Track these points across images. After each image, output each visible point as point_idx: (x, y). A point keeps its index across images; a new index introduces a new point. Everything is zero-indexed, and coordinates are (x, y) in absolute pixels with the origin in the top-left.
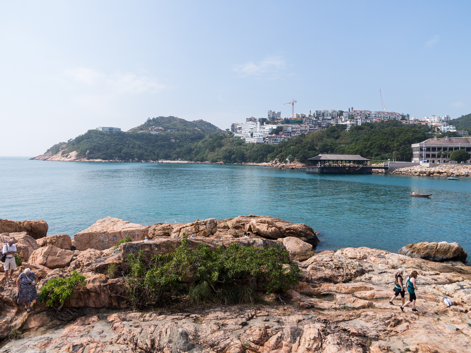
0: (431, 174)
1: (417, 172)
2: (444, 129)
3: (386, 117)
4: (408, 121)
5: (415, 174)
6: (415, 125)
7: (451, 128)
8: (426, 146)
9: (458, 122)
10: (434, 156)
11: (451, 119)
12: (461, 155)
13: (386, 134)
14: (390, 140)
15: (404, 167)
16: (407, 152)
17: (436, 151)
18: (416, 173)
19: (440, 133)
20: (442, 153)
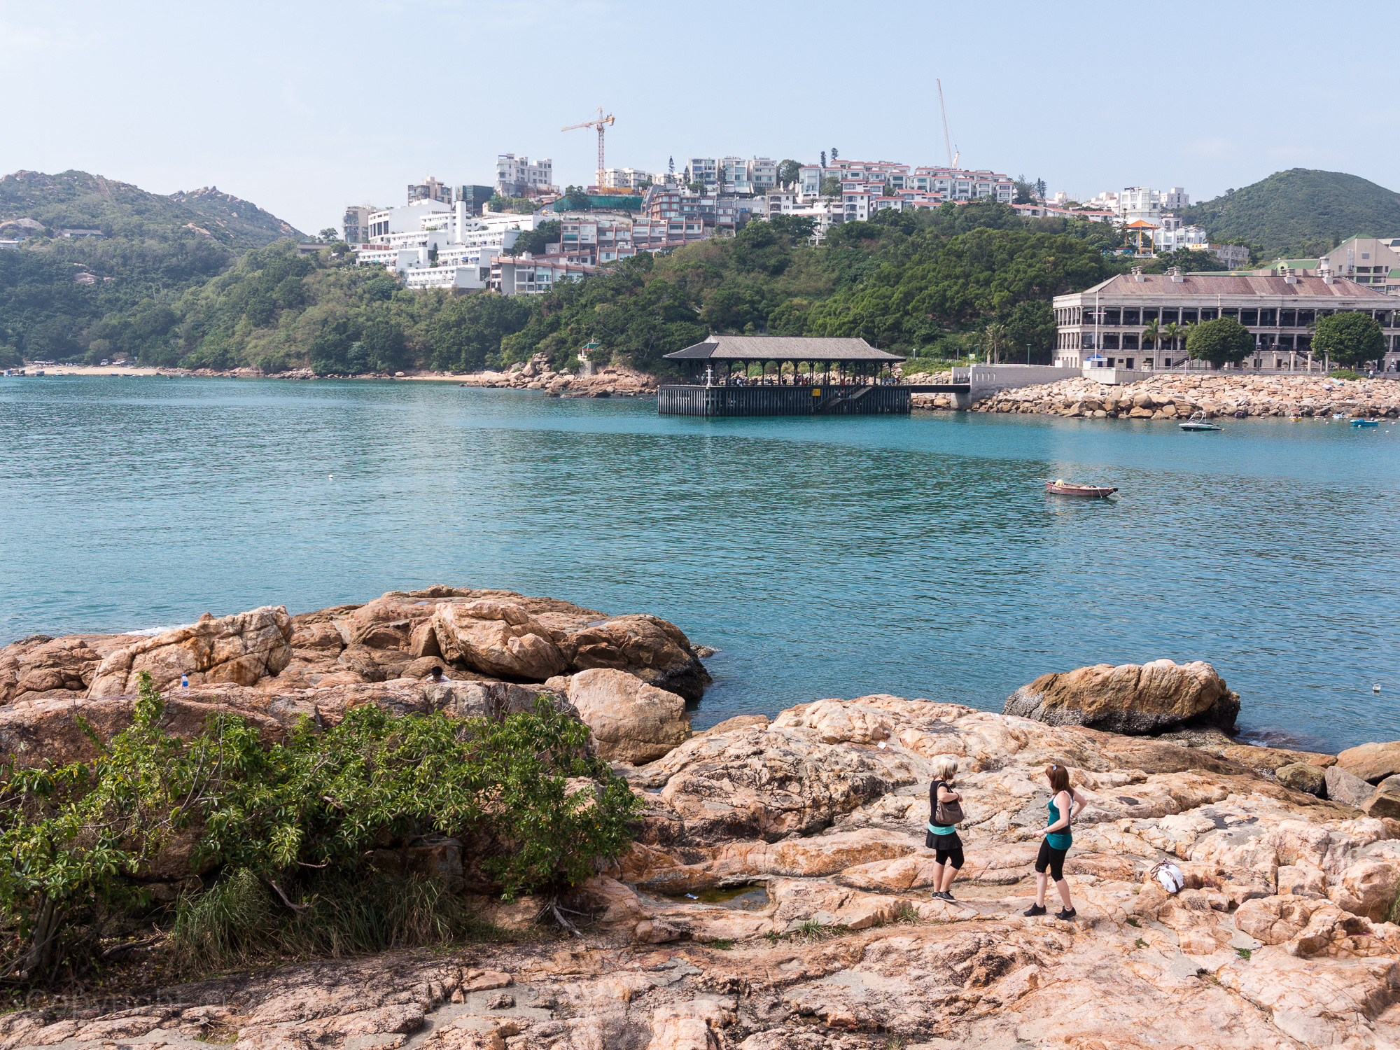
0: (1122, 409)
1: (1073, 403)
2: (1167, 239)
3: (961, 191)
4: (1040, 208)
5: (1065, 411)
6: (1065, 222)
7: (1192, 235)
8: (1103, 303)
9: (1214, 215)
10: (1131, 341)
11: (1193, 203)
12: (1224, 339)
13: (960, 255)
14: (977, 282)
15: (1026, 386)
16: (1039, 329)
17: (1138, 323)
18: (1068, 406)
19: (1154, 256)
20: (1161, 330)
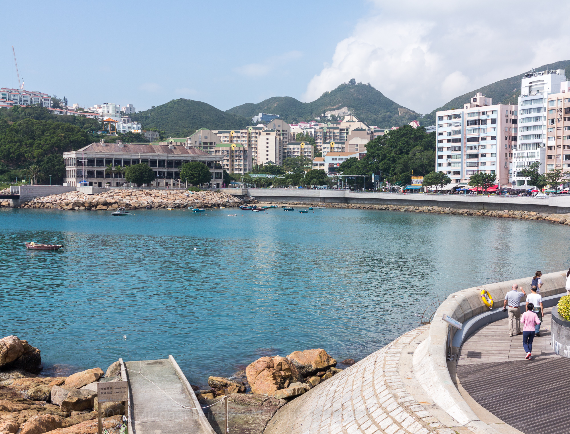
3: (24, 101)
5: (66, 207)
7: (135, 126)
8: (86, 156)
10: (100, 174)
11: (137, 111)
15: (48, 195)
16: (56, 168)
17: (103, 166)
19: (117, 135)
20: (114, 169)
